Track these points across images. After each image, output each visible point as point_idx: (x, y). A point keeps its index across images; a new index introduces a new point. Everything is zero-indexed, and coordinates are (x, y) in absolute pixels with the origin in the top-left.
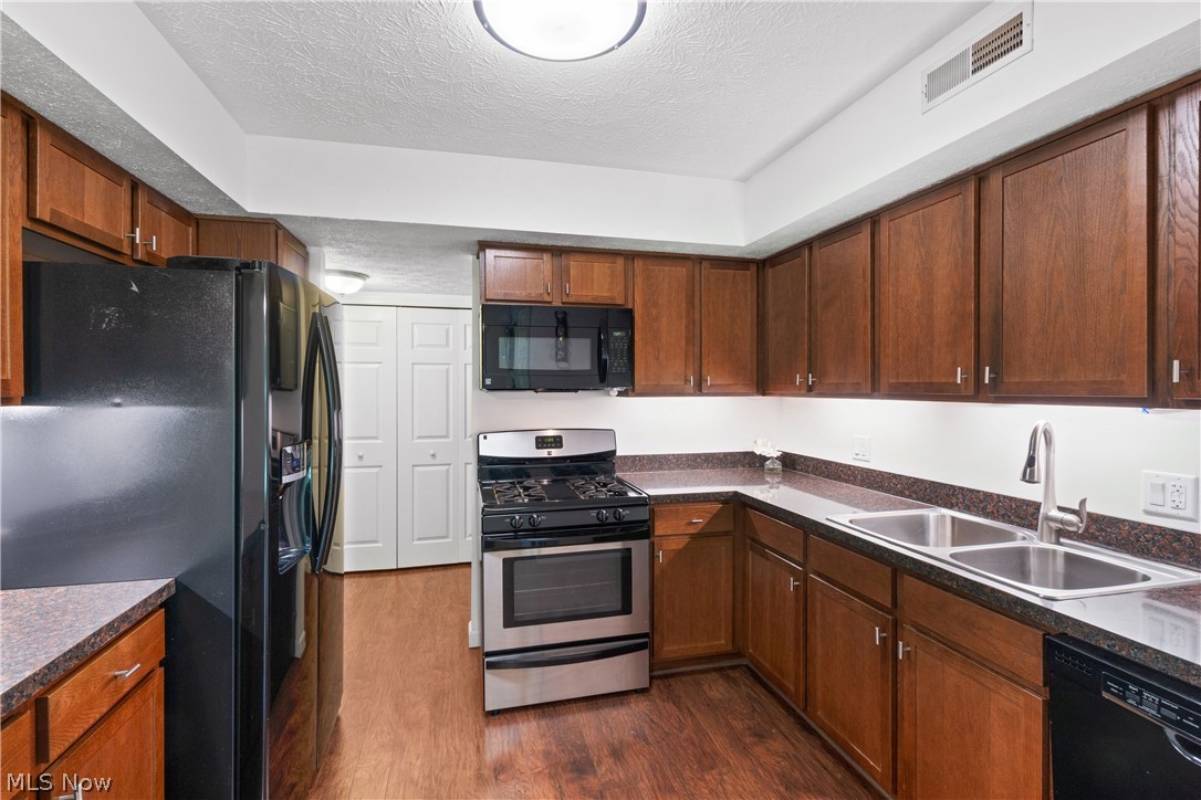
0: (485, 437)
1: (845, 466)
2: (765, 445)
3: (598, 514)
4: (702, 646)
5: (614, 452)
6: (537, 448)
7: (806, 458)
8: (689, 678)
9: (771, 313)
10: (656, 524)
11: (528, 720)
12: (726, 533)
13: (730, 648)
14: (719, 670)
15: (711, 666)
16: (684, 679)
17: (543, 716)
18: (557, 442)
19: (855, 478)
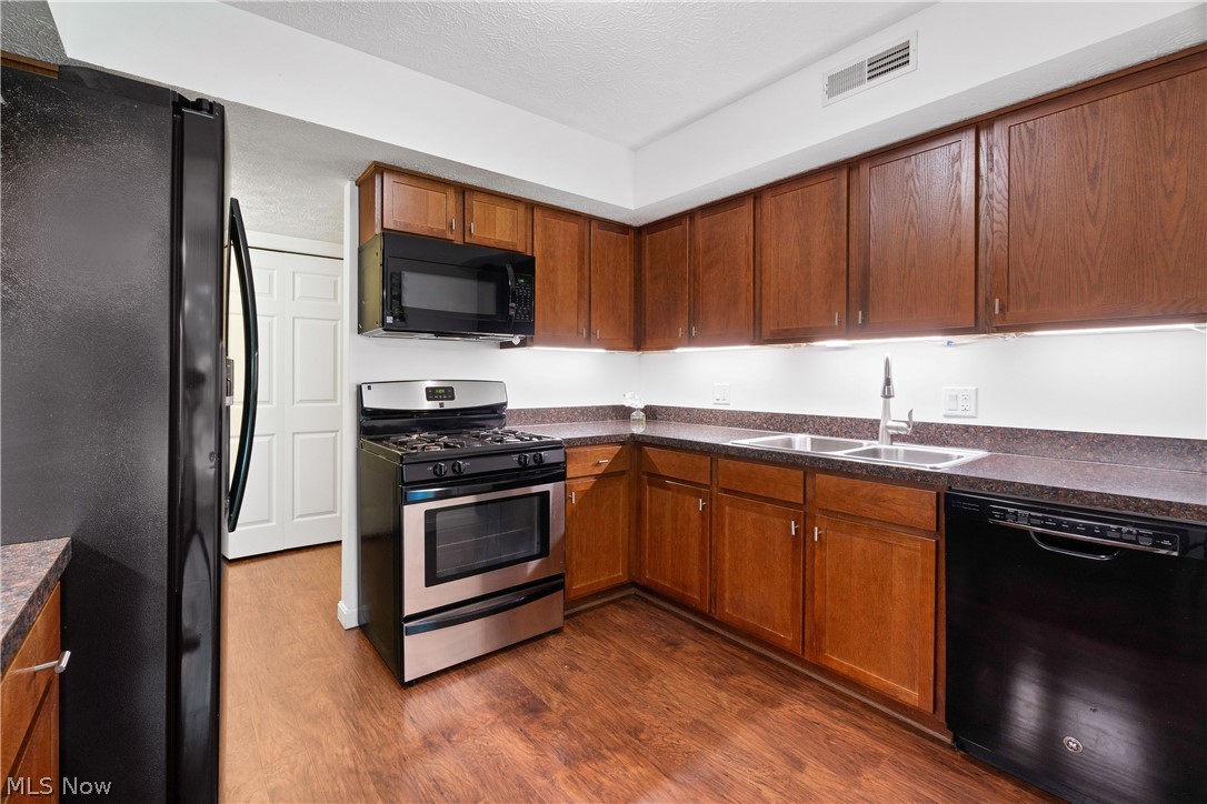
0: (369, 388)
1: (707, 410)
2: (633, 397)
3: (519, 458)
4: (604, 579)
5: (505, 404)
6: (428, 399)
7: (667, 408)
8: (592, 613)
9: (648, 275)
10: (569, 466)
11: (454, 681)
12: (623, 473)
13: (626, 579)
14: (614, 602)
15: (606, 600)
16: (588, 614)
17: (469, 674)
18: (448, 393)
19: (717, 419)
